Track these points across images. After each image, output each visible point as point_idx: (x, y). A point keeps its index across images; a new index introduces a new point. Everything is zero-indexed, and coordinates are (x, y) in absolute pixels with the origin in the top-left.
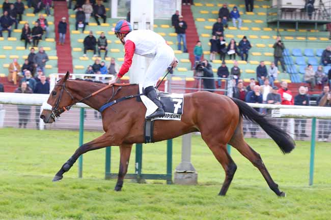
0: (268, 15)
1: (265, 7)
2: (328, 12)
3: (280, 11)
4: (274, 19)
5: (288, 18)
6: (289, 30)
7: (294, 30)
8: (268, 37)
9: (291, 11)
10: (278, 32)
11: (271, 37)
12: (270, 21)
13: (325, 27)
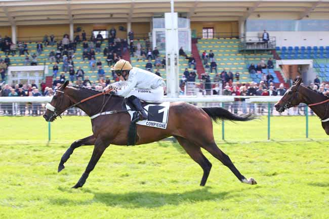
0: (239, 47)
1: (237, 42)
2: (272, 43)
3: (245, 44)
4: (243, 49)
5: (250, 48)
6: (251, 55)
7: (253, 55)
8: (240, 59)
9: (252, 44)
10: (245, 56)
11: (242, 59)
12: (240, 50)
13: (270, 52)
